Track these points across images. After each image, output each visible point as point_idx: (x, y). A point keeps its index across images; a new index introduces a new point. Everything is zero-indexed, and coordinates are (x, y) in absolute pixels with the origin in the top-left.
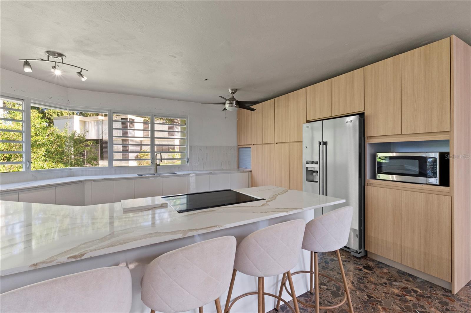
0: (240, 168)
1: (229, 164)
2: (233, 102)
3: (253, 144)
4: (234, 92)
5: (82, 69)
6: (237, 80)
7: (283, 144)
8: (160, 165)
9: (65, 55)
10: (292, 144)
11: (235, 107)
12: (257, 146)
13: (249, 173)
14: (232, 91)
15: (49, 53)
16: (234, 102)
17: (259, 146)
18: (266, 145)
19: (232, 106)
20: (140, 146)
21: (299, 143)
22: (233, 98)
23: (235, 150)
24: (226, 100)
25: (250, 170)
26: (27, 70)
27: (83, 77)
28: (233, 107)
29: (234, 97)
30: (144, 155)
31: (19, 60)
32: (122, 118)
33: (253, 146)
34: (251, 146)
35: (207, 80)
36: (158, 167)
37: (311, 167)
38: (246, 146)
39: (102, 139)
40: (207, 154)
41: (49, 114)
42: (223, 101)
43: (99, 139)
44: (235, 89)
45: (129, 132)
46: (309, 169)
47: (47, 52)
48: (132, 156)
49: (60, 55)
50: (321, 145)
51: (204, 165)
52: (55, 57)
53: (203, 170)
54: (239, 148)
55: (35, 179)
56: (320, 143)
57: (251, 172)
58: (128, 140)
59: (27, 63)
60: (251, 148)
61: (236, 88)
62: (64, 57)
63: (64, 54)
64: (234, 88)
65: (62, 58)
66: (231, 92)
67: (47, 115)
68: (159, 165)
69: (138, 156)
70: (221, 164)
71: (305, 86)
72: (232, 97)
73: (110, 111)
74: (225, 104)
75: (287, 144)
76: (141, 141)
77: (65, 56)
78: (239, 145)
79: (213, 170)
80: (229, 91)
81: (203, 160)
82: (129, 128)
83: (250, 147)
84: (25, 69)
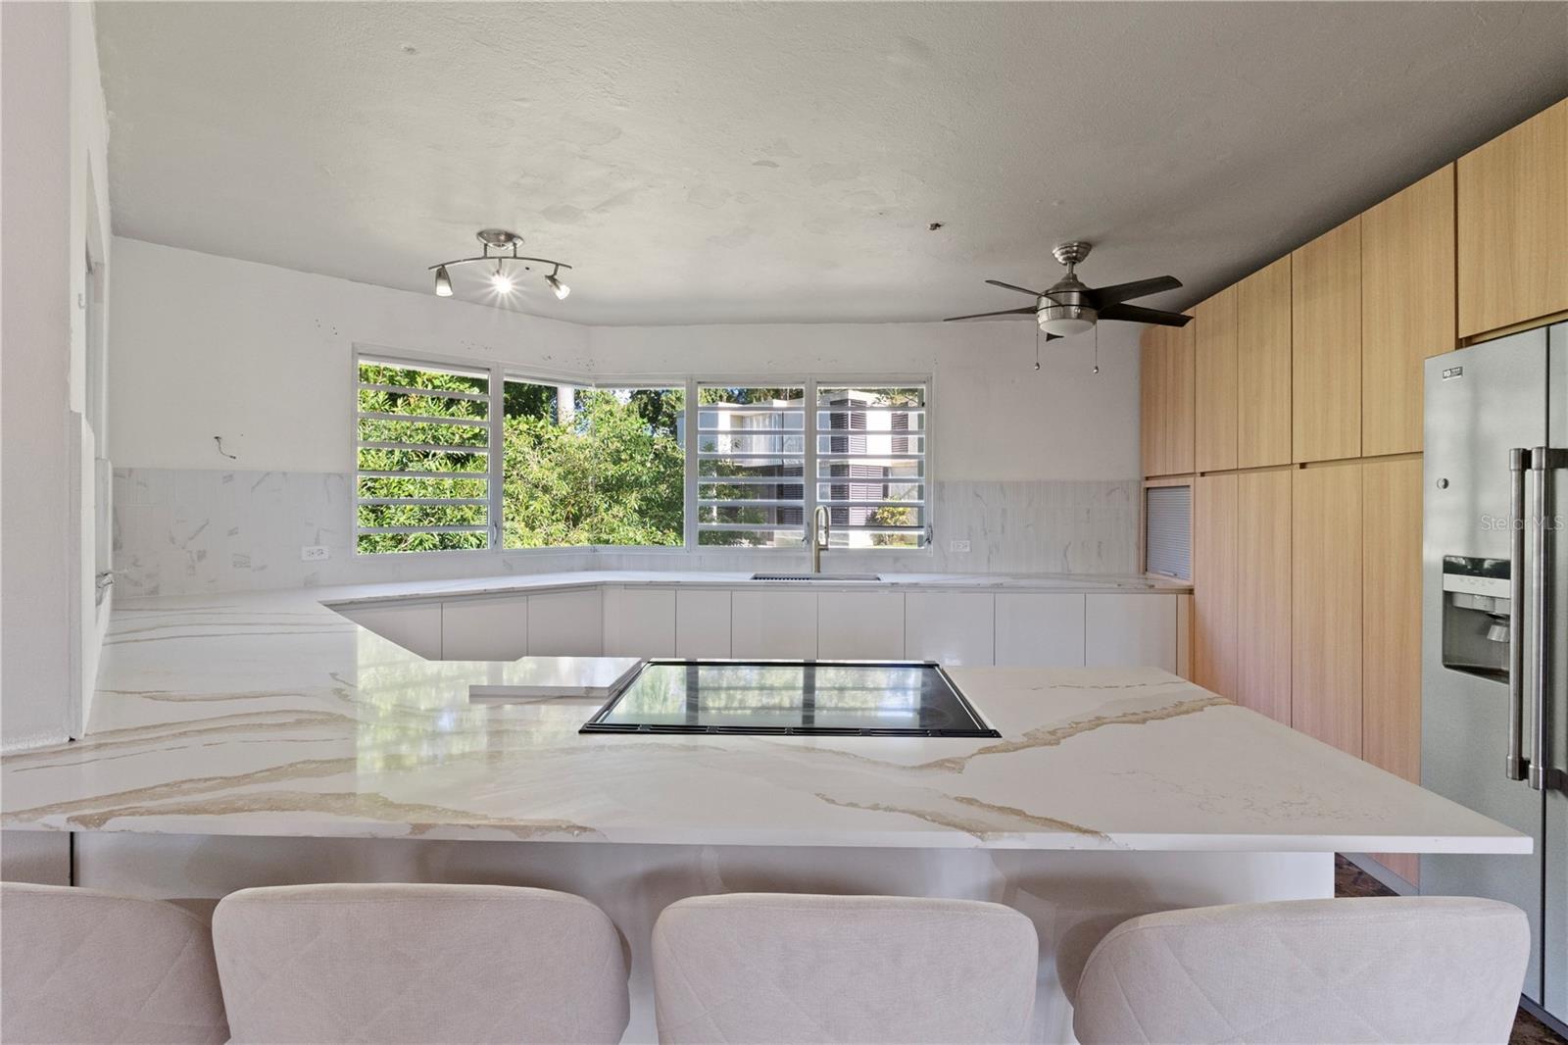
0: (1149, 575)
1: (1099, 554)
2: (1069, 299)
3: (1199, 470)
4: (1075, 258)
5: (557, 265)
6: (1061, 203)
7: (1330, 470)
8: (830, 546)
9: (522, 236)
10: (1375, 465)
11: (1079, 316)
12: (1217, 477)
13: (1180, 596)
14: (1067, 252)
15: (487, 236)
16: (1075, 298)
17: (1224, 477)
18: (1254, 475)
19: (1064, 317)
20: (881, 485)
21: (1411, 463)
22: (1071, 282)
23: (1128, 499)
24: (1040, 296)
25: (1186, 583)
26: (443, 290)
27: (558, 288)
28: (1070, 318)
29: (1075, 277)
30: (893, 515)
31: (430, 268)
32: (833, 400)
33: (1199, 479)
34: (1189, 481)
35: (937, 225)
36: (822, 553)
37: (1474, 590)
38: (1173, 482)
39: (782, 466)
40: (1004, 511)
41: (668, 403)
42: (1029, 301)
43: (774, 466)
44: (1080, 243)
45: (850, 440)
46: (1460, 603)
47: (480, 234)
48: (857, 516)
49: (510, 237)
50: (1530, 467)
51: (991, 552)
52: (499, 246)
53: (988, 574)
54: (1148, 489)
55: (510, 570)
56: (1525, 459)
57: (1191, 591)
58: (848, 466)
59: (442, 274)
60: (1192, 487)
61: (1085, 235)
62: (519, 243)
63: (518, 231)
64: (1074, 239)
65: (515, 244)
66: (1064, 259)
67: (665, 406)
68: (825, 548)
69: (874, 514)
70: (1065, 555)
71: (1448, 153)
72: (1068, 278)
73: (689, 381)
74: (1033, 310)
75: (1348, 470)
76: (886, 470)
77: (522, 239)
78: (1147, 478)
79: (1015, 576)
80: (1056, 256)
81: (986, 534)
82: (850, 429)
83: (1188, 486)
84: (438, 288)
